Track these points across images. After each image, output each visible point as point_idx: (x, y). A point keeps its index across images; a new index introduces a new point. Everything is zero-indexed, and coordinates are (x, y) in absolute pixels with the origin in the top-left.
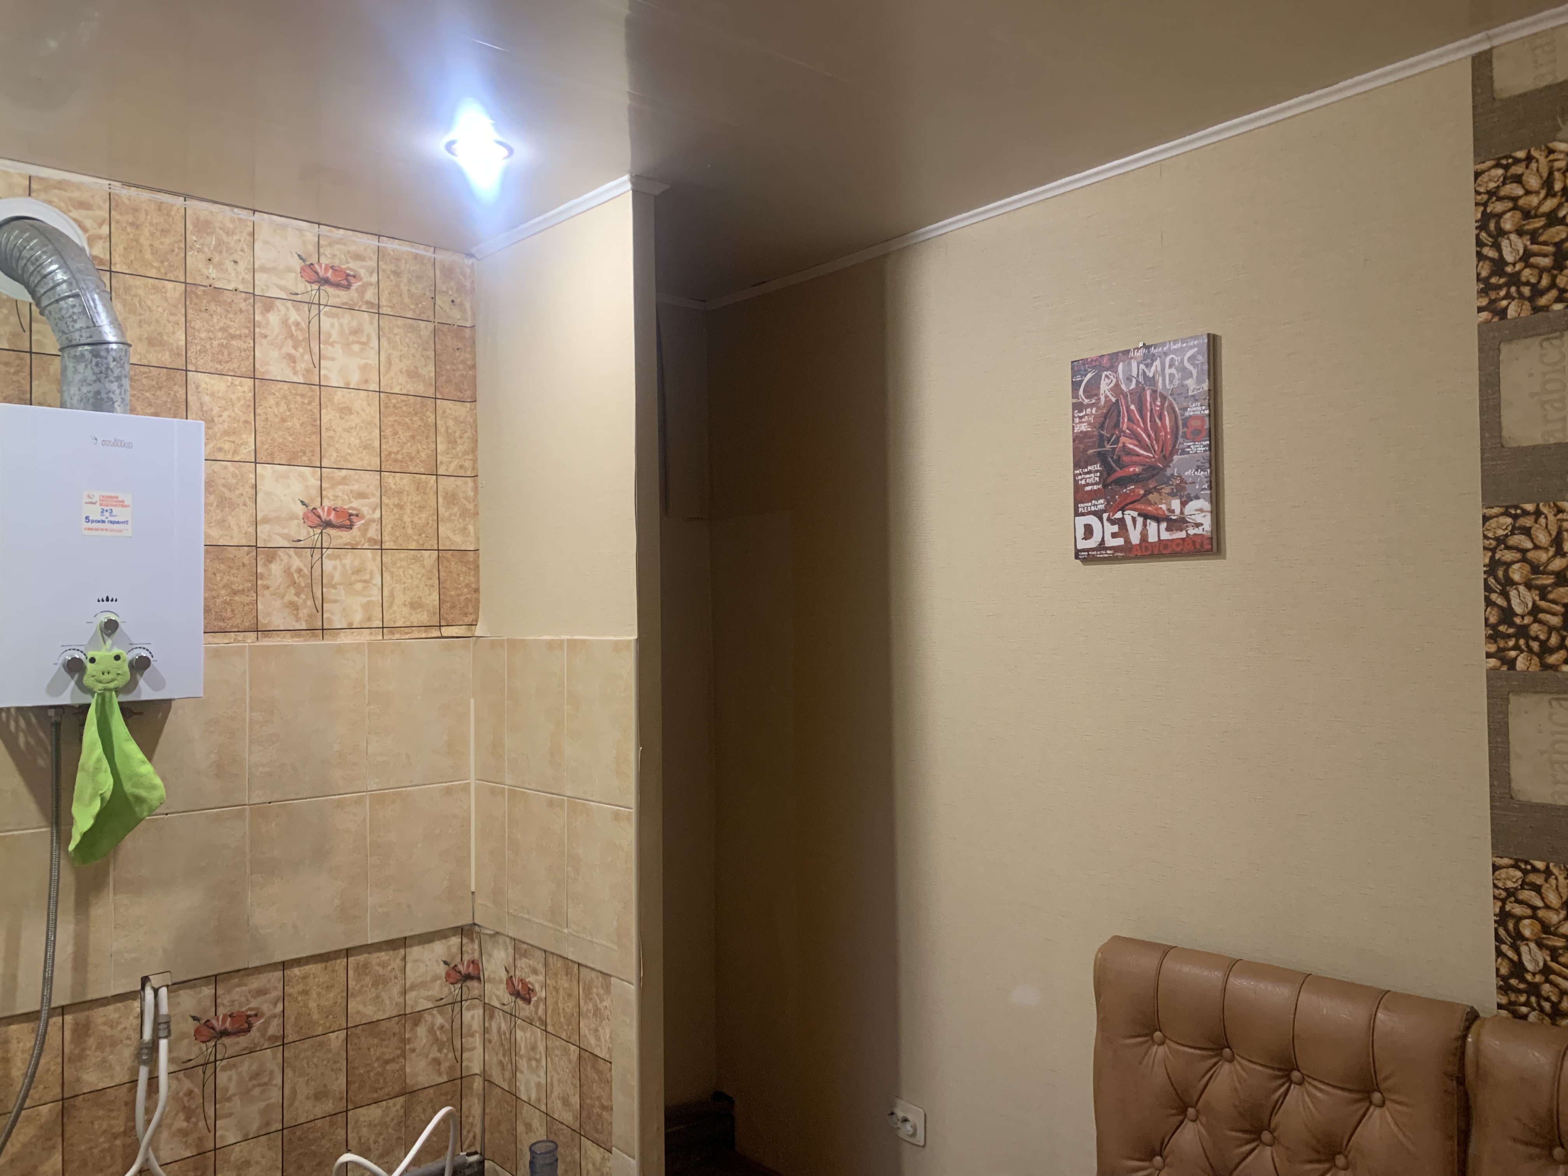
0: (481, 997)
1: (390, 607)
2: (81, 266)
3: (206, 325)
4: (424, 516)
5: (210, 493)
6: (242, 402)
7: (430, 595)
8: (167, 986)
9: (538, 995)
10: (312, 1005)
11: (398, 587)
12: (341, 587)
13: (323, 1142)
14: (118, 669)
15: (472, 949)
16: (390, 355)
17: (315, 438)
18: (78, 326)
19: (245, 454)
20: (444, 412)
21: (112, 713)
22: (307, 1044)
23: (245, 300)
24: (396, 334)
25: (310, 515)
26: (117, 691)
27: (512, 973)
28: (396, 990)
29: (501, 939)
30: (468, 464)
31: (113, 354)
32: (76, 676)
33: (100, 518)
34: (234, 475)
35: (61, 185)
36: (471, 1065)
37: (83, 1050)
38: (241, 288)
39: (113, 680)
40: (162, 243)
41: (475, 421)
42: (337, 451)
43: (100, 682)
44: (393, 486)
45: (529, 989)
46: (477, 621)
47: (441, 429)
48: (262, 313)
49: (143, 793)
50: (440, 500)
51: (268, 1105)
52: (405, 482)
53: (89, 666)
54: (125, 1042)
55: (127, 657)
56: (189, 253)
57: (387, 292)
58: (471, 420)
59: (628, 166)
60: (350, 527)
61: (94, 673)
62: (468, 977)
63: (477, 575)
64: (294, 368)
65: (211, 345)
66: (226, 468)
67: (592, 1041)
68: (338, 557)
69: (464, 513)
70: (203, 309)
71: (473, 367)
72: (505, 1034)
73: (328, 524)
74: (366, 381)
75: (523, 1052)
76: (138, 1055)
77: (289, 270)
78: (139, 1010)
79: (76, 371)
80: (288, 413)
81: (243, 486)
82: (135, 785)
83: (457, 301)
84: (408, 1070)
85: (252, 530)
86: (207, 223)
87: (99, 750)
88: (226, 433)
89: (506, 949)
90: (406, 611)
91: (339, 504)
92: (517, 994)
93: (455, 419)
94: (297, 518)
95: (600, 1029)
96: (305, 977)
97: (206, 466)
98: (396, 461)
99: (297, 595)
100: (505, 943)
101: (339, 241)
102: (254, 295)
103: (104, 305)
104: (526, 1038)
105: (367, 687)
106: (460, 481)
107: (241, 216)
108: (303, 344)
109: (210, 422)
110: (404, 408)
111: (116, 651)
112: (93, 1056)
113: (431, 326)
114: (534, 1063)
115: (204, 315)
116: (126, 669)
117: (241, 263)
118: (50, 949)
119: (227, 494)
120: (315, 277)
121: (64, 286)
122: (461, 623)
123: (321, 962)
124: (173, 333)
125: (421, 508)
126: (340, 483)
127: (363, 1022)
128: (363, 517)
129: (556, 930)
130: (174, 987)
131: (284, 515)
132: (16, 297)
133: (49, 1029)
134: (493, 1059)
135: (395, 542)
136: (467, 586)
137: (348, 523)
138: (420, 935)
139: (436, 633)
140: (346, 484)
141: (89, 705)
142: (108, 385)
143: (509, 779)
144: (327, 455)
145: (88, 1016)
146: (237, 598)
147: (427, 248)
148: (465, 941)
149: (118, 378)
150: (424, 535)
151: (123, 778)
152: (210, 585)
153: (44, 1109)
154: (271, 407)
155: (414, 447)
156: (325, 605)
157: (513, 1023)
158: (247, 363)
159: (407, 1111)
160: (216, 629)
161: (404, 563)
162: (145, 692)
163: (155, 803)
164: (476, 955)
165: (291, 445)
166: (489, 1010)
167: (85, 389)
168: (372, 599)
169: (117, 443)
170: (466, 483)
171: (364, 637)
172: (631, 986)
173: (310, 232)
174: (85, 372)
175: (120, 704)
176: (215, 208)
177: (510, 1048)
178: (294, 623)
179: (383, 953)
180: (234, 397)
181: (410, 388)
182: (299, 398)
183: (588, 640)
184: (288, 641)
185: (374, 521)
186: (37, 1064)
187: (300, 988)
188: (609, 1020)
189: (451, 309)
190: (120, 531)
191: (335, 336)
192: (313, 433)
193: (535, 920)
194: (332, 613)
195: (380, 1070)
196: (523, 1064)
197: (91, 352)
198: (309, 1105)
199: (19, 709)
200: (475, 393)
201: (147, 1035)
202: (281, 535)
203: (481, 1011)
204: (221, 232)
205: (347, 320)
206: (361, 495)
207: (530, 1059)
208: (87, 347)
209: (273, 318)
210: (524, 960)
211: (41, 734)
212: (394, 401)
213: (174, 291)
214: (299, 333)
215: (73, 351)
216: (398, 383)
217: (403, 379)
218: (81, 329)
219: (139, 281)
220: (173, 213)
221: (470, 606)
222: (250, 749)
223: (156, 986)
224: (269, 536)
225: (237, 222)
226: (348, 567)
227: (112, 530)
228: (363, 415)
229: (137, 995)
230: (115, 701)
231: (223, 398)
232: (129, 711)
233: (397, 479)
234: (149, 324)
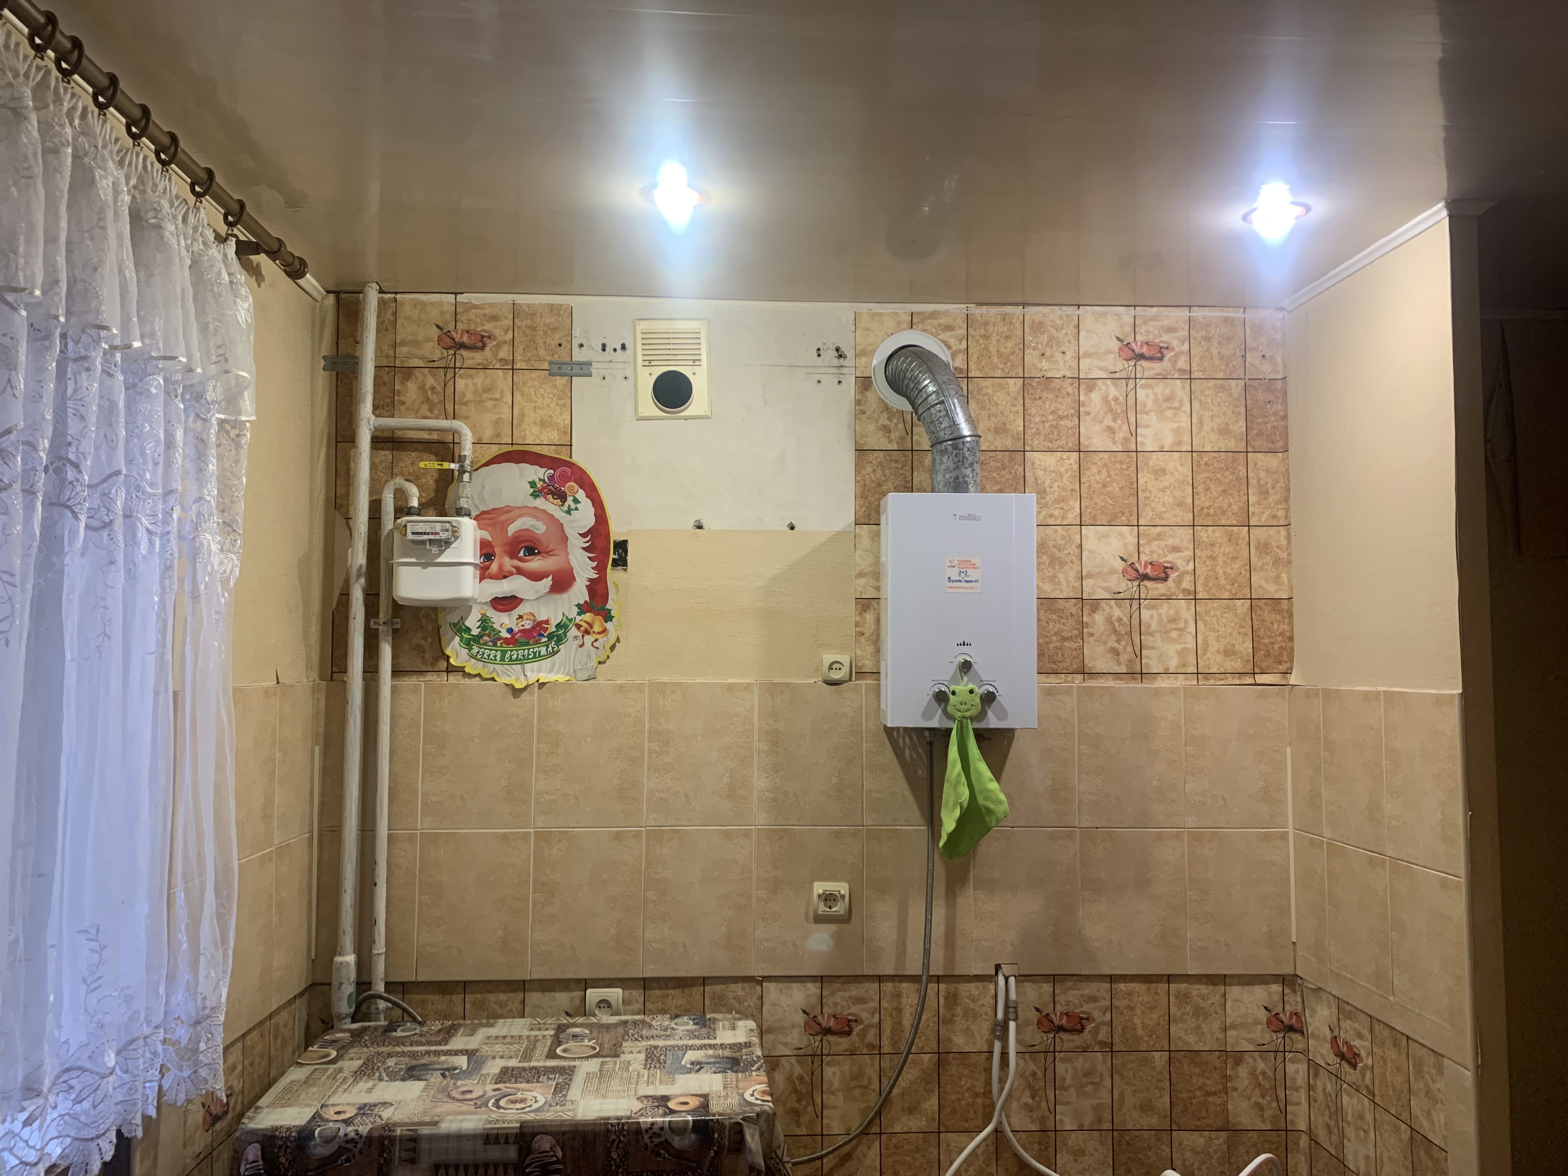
0: (1305, 1052)
1: (1204, 654)
2: (946, 378)
3: (1040, 412)
4: (1236, 566)
5: (1044, 554)
6: (1069, 474)
7: (1243, 642)
8: (1015, 976)
9: (1365, 1061)
10: (1137, 1021)
11: (1212, 636)
12: (1157, 635)
13: (1150, 1153)
14: (973, 701)
15: (1294, 1002)
16: (1201, 416)
17: (1133, 500)
18: (943, 426)
19: (1072, 517)
20: (1255, 465)
21: (968, 736)
22: (1133, 1057)
23: (1072, 384)
24: (1208, 396)
25: (1129, 569)
26: (972, 719)
27: (1336, 1033)
28: (1216, 1025)
29: (1324, 996)
30: (1280, 513)
31: (968, 445)
32: (943, 706)
33: (958, 578)
34: (1063, 537)
35: (933, 315)
36: (1296, 1120)
37: (953, 1015)
38: (1068, 374)
39: (968, 710)
40: (1005, 348)
41: (1287, 470)
42: (1153, 509)
43: (959, 711)
44: (1206, 539)
45: (1355, 1054)
46: (1291, 669)
47: (1253, 482)
48: (1086, 394)
49: (991, 806)
50: (1253, 550)
51: (1099, 1104)
52: (1217, 534)
53: (951, 697)
54: (984, 1016)
55: (979, 691)
56: (1027, 352)
57: (1198, 357)
58: (1284, 470)
59: (1445, 193)
60: (1165, 579)
61: (955, 703)
62: (1291, 1029)
63: (1291, 624)
64: (1113, 439)
65: (1044, 427)
66: (1056, 531)
67: (1425, 1124)
68: (1154, 607)
69: (1277, 562)
70: (1037, 397)
71: (1285, 417)
72: (1331, 1096)
73: (1145, 577)
74: (1179, 443)
75: (1350, 1118)
76: (993, 1031)
77: (1109, 352)
78: (993, 991)
79: (941, 463)
80: (1109, 479)
81: (1070, 546)
82: (986, 799)
83: (1268, 355)
84: (1230, 1107)
85: (1078, 584)
86: (1041, 324)
87: (959, 766)
88: (1057, 501)
89: (1330, 1007)
90: (1219, 658)
91: (1155, 558)
92: (1342, 1056)
93: (1267, 471)
94: (1117, 573)
95: (1433, 1112)
96: (1130, 994)
97: (1038, 531)
98: (1208, 515)
99: (1118, 641)
100: (1328, 1000)
101: (1154, 318)
102: (1079, 379)
103: (961, 407)
104: (1353, 1105)
105: (1183, 728)
106: (1272, 531)
107: (1069, 313)
108: (1121, 416)
109: (1042, 493)
110: (1216, 465)
111: (971, 686)
112: (960, 1023)
113: (1241, 383)
114: (1362, 1133)
115: (1039, 402)
116: (978, 701)
117: (1068, 353)
118: (928, 925)
119: (1058, 554)
120: (1131, 354)
121: (934, 396)
122: (1275, 671)
123: (1145, 982)
124: (1014, 421)
125: (1234, 559)
126: (1155, 539)
127: (1185, 1049)
128: (1177, 569)
129: (1381, 996)
130: (1022, 978)
131: (1105, 570)
132: (902, 409)
133: (928, 992)
134: (1319, 1121)
135: (1208, 592)
136: (1281, 634)
137: (1163, 575)
138: (1239, 976)
139: (1249, 680)
140: (1162, 540)
141: (951, 729)
142: (964, 471)
143: (1327, 833)
144: (1144, 514)
145: (956, 988)
146: (1066, 644)
147: (1237, 309)
148: (1287, 991)
149: (971, 465)
150: (1236, 585)
151: (976, 791)
152: (1044, 633)
153: (926, 1057)
154: (1094, 475)
155: (1226, 501)
156: (1143, 651)
157: (1339, 1088)
158: (1073, 439)
159: (1230, 1146)
160: (1050, 671)
161: (1218, 613)
162: (993, 722)
163: (1001, 816)
164: (1299, 1008)
165: (1111, 507)
166: (1314, 1067)
167: (947, 476)
168: (1187, 646)
169: (971, 517)
170: (1279, 532)
171: (1180, 682)
172: (1467, 1072)
173: (1126, 315)
174: (948, 462)
175: (973, 729)
176: (1046, 310)
177: (1337, 1112)
178: (1115, 667)
179: (1203, 987)
180: (1062, 469)
181: (1222, 445)
182: (1118, 466)
183: (1407, 693)
184: (1110, 683)
185: (1187, 573)
186: (920, 1018)
187: (1126, 1002)
188: (1443, 1104)
189: (1262, 364)
190: (973, 588)
191: (1150, 405)
192: (1131, 495)
193: (1359, 982)
194: (1150, 659)
195: (1202, 1099)
196: (1350, 1132)
197: (952, 445)
198: (1135, 1114)
199: (905, 729)
200: (1287, 442)
201: (1000, 1015)
202: (1103, 588)
203: (1305, 1067)
204: (1051, 329)
205: (1161, 389)
206: (1175, 549)
207: (1358, 1129)
208: (949, 442)
209: (1095, 397)
210: (1349, 1022)
211: (920, 750)
212: (1206, 459)
213: (1014, 385)
214: (1117, 406)
215: (939, 447)
216: (1209, 441)
217: (1214, 437)
218: (944, 429)
219: (989, 382)
220: (1014, 321)
221: (1285, 655)
222: (1079, 777)
223: (1007, 975)
224: (1093, 589)
225: (1065, 318)
226: (1164, 616)
227: (966, 588)
228: (1177, 474)
229: (991, 978)
230: (970, 727)
231: (1054, 472)
232: (982, 736)
233: (1210, 532)
234: (996, 416)
